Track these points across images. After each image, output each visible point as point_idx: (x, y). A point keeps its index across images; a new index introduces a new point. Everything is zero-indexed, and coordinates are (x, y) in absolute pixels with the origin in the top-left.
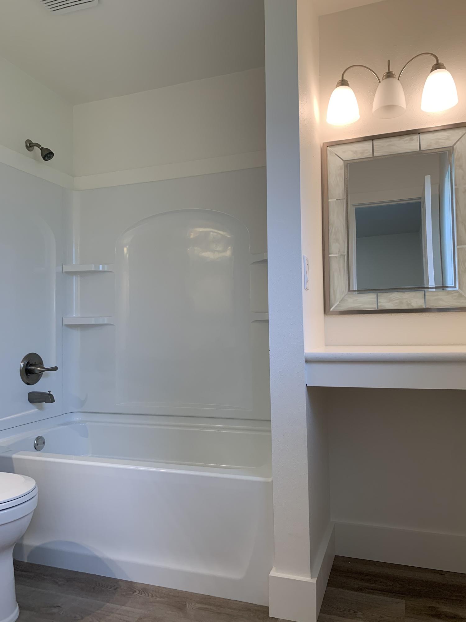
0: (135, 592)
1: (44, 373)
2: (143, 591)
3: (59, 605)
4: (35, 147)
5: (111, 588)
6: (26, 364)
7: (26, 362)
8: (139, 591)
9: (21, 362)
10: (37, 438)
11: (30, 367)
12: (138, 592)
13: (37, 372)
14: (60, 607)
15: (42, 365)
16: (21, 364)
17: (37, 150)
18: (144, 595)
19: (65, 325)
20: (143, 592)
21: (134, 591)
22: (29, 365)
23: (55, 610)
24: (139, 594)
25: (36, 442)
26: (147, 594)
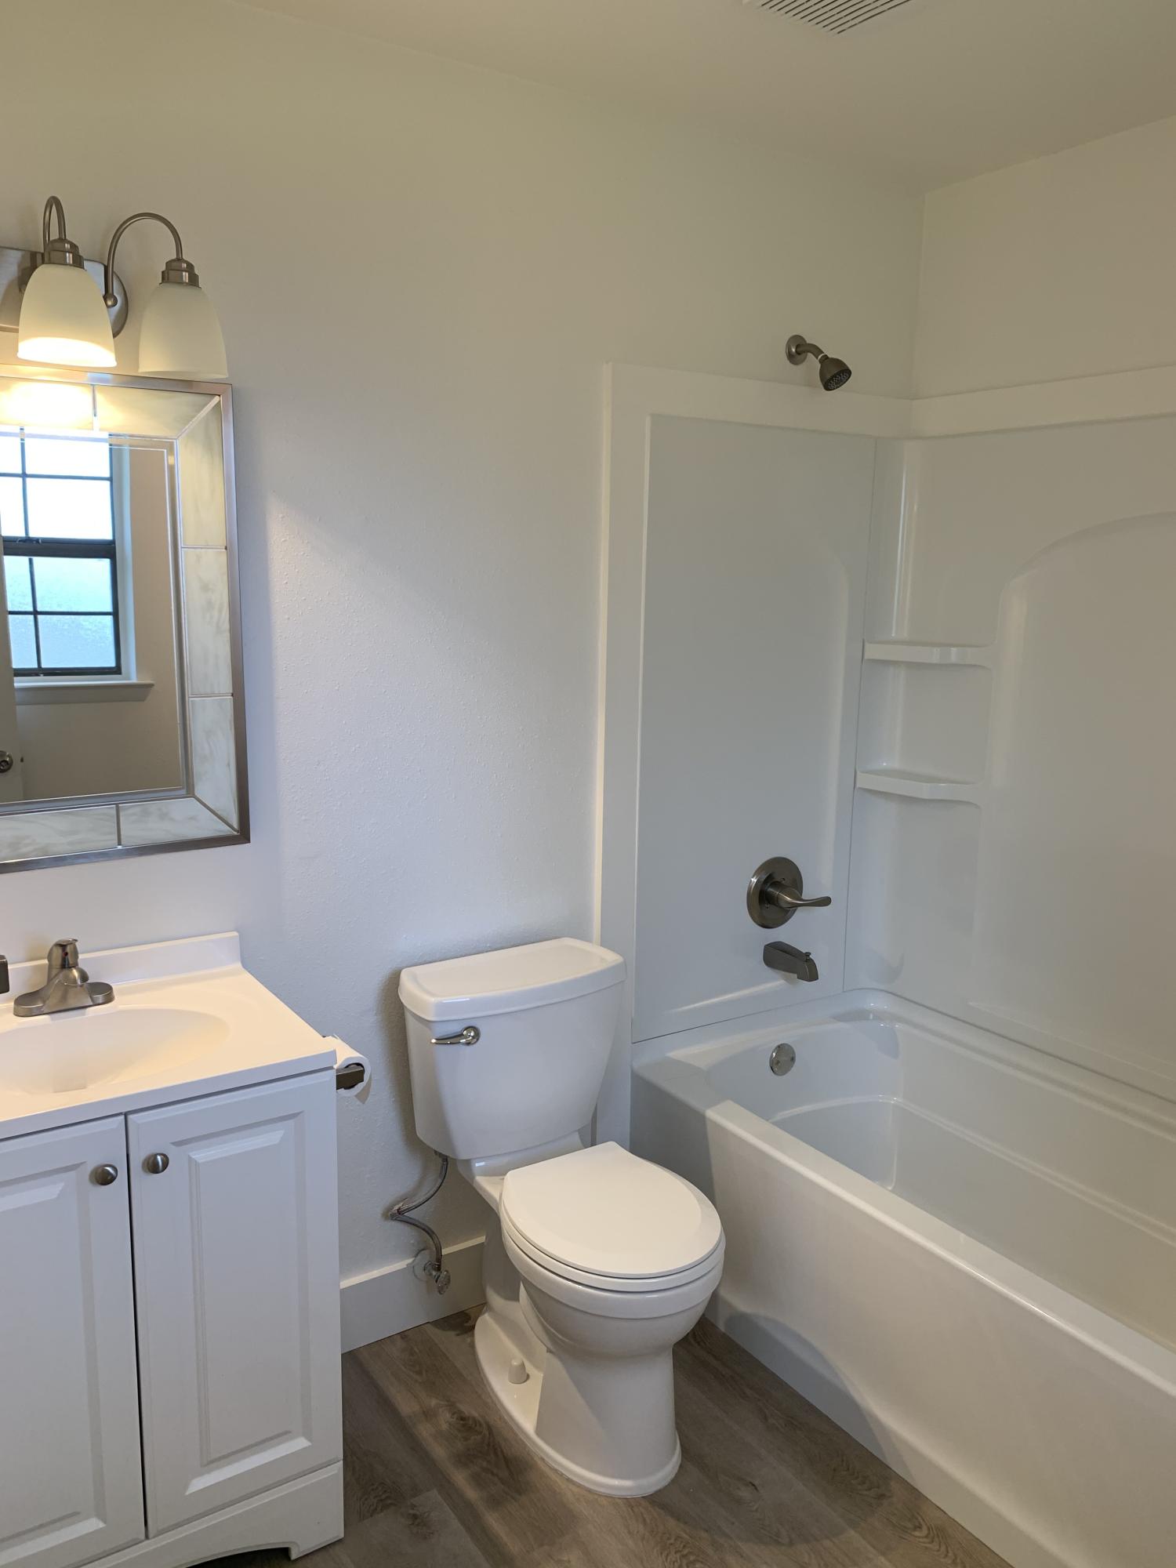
0: (920, 1527)
1: (799, 908)
2: (938, 1536)
3: (756, 1483)
4: (810, 354)
5: (870, 1489)
6: (763, 880)
7: (765, 877)
8: (929, 1529)
9: (752, 875)
10: (779, 1047)
11: (770, 890)
12: (925, 1531)
13: (784, 905)
14: (756, 1489)
15: (798, 893)
16: (753, 880)
17: (813, 363)
18: (938, 1547)
19: (860, 788)
20: (936, 1539)
21: (917, 1524)
22: (769, 884)
23: (745, 1493)
24: (925, 1540)
25: (774, 1054)
26: (943, 1548)
